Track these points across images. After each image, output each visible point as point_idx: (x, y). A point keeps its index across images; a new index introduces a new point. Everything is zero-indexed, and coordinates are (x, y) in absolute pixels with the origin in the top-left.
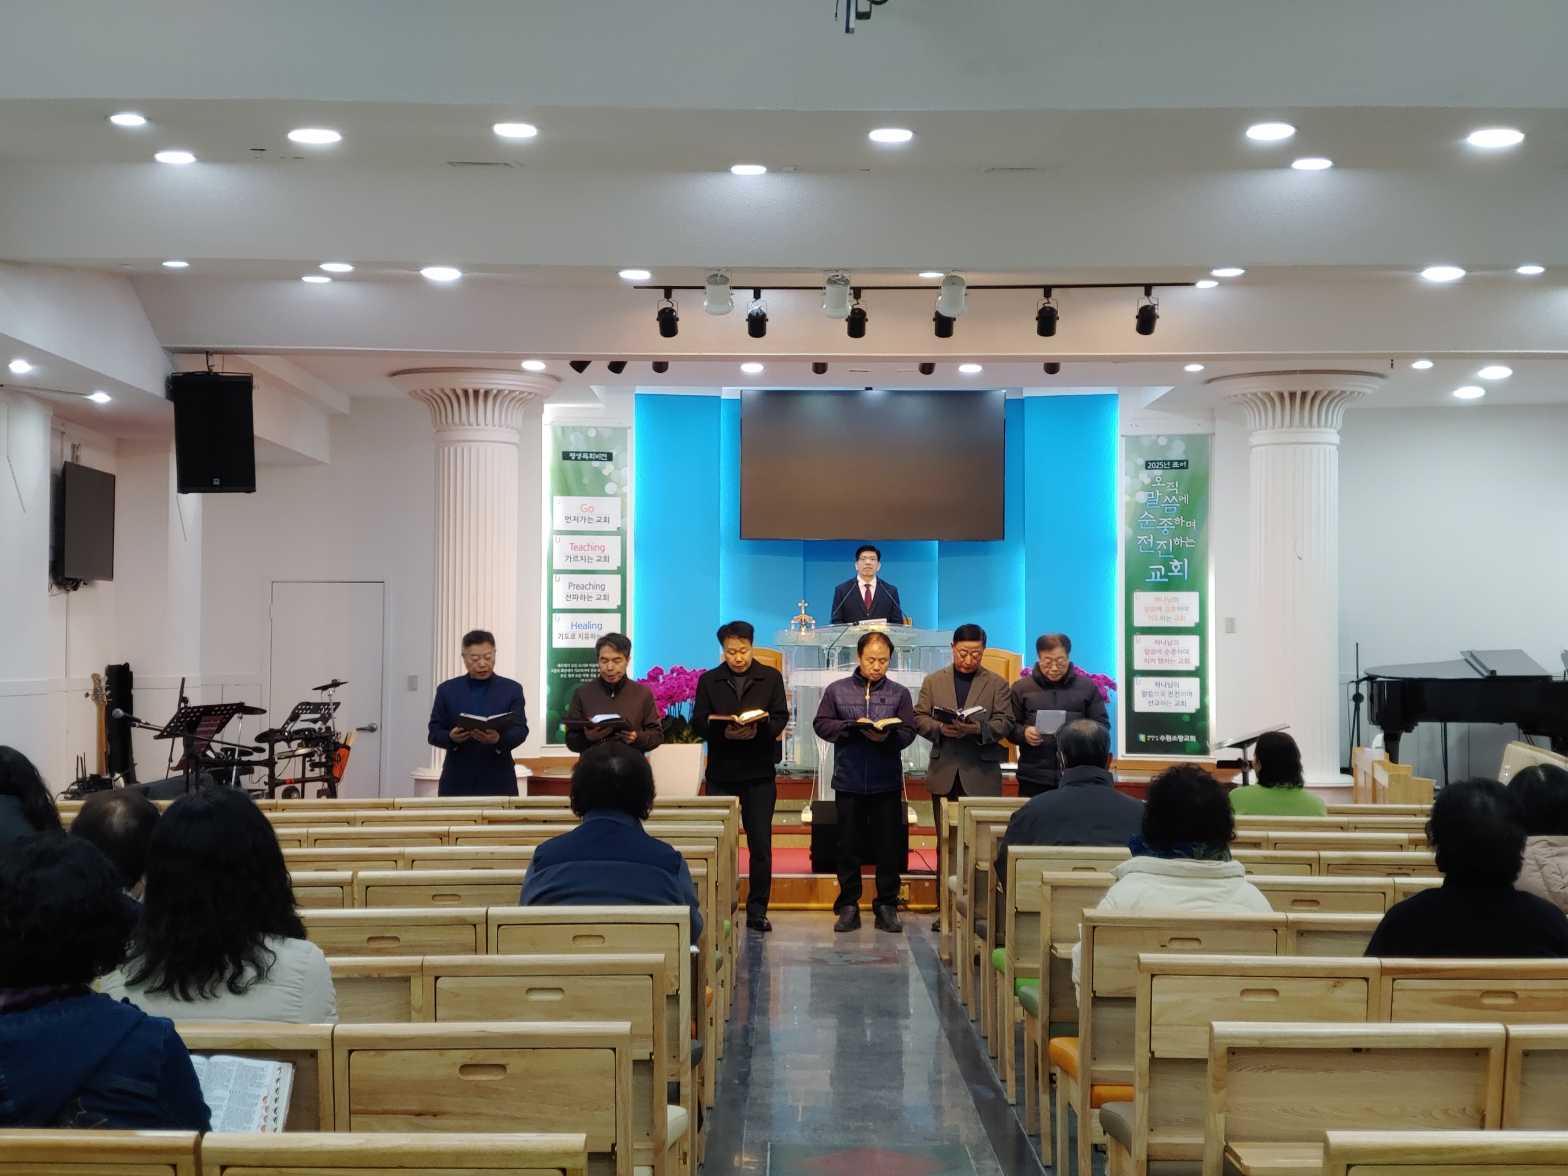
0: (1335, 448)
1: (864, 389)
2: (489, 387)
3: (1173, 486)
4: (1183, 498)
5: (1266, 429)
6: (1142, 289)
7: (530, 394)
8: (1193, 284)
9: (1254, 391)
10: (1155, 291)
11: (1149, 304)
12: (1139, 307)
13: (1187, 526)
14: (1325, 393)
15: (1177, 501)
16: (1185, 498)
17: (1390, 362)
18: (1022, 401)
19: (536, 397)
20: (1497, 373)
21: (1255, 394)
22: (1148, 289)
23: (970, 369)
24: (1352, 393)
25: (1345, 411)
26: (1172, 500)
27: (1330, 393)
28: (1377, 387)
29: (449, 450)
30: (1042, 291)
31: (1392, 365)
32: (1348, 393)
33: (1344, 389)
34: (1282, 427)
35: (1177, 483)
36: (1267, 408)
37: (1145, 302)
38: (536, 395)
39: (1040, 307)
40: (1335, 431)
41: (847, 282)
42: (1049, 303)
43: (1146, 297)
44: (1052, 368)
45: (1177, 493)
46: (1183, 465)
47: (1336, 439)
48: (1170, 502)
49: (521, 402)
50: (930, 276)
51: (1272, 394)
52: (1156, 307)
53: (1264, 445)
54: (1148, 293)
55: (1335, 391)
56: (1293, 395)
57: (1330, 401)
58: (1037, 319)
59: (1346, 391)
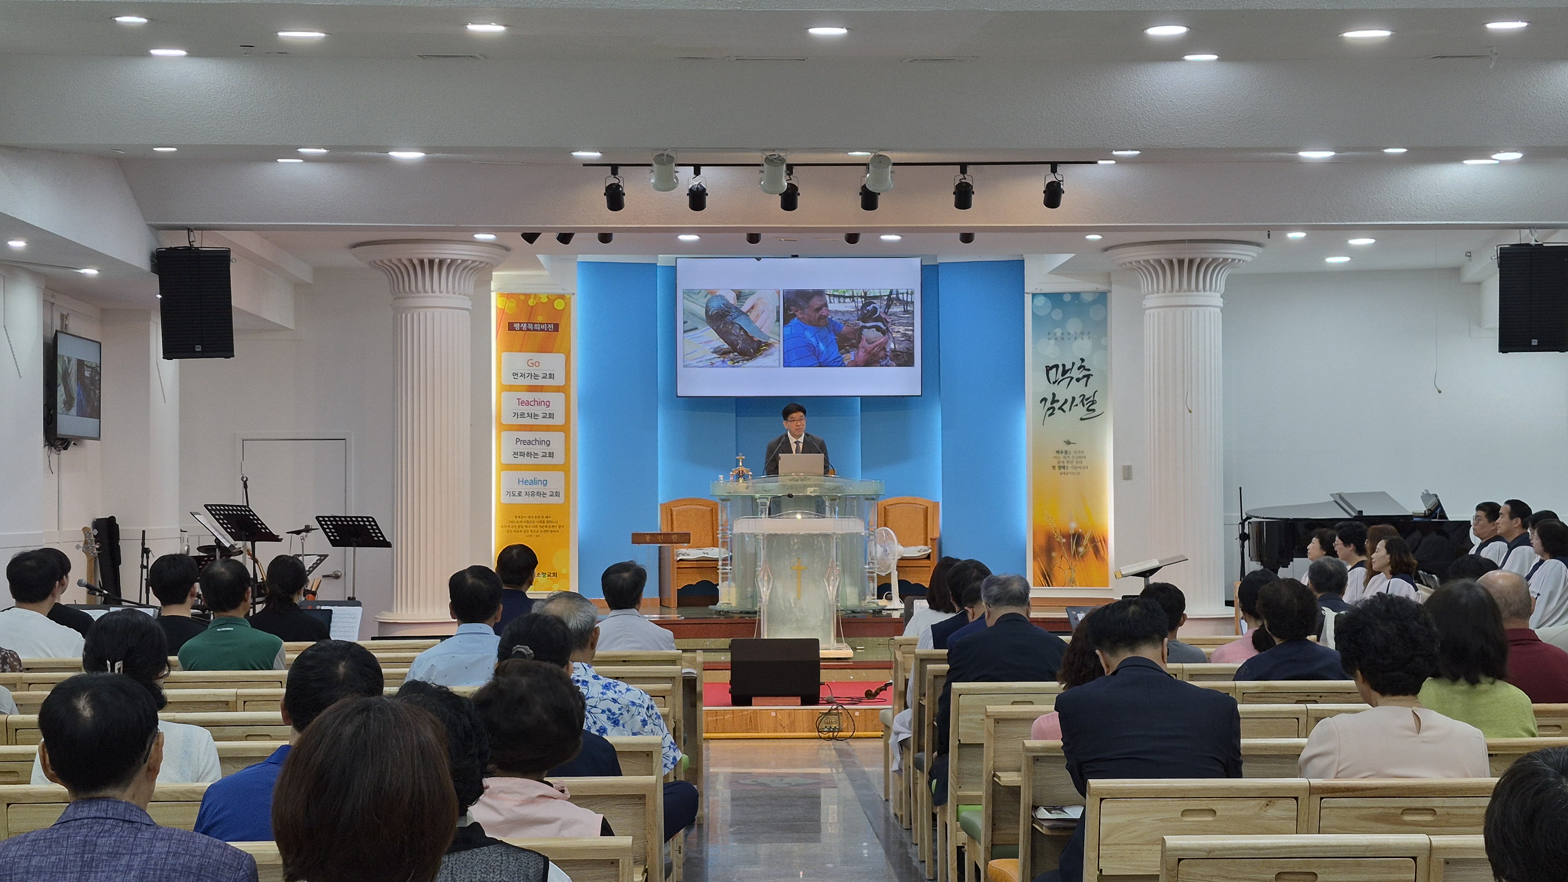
0: (1219, 310)
2: (444, 256)
5: (1158, 292)
6: (1050, 165)
7: (481, 262)
8: (1095, 163)
9: (1147, 258)
10: (1060, 168)
11: (1055, 180)
12: (1047, 183)
14: (1210, 260)
17: (1268, 233)
18: (936, 267)
19: (487, 266)
20: (1362, 243)
21: (1148, 261)
22: (1054, 166)
23: (890, 238)
24: (1233, 260)
25: (1228, 276)
27: (1214, 260)
28: (1255, 255)
29: (406, 316)
30: (959, 167)
31: (1269, 235)
32: (1230, 260)
33: (1227, 257)
34: (1172, 290)
37: (1051, 178)
38: (487, 264)
39: (957, 182)
40: (1219, 295)
41: (782, 160)
42: (965, 179)
43: (1052, 175)
44: (967, 238)
47: (1220, 302)
49: (472, 271)
50: (858, 155)
51: (1163, 261)
52: (1061, 183)
53: (1157, 308)
54: (1054, 170)
55: (1219, 258)
56: (1181, 262)
57: (1214, 268)
58: (954, 193)
59: (1228, 259)
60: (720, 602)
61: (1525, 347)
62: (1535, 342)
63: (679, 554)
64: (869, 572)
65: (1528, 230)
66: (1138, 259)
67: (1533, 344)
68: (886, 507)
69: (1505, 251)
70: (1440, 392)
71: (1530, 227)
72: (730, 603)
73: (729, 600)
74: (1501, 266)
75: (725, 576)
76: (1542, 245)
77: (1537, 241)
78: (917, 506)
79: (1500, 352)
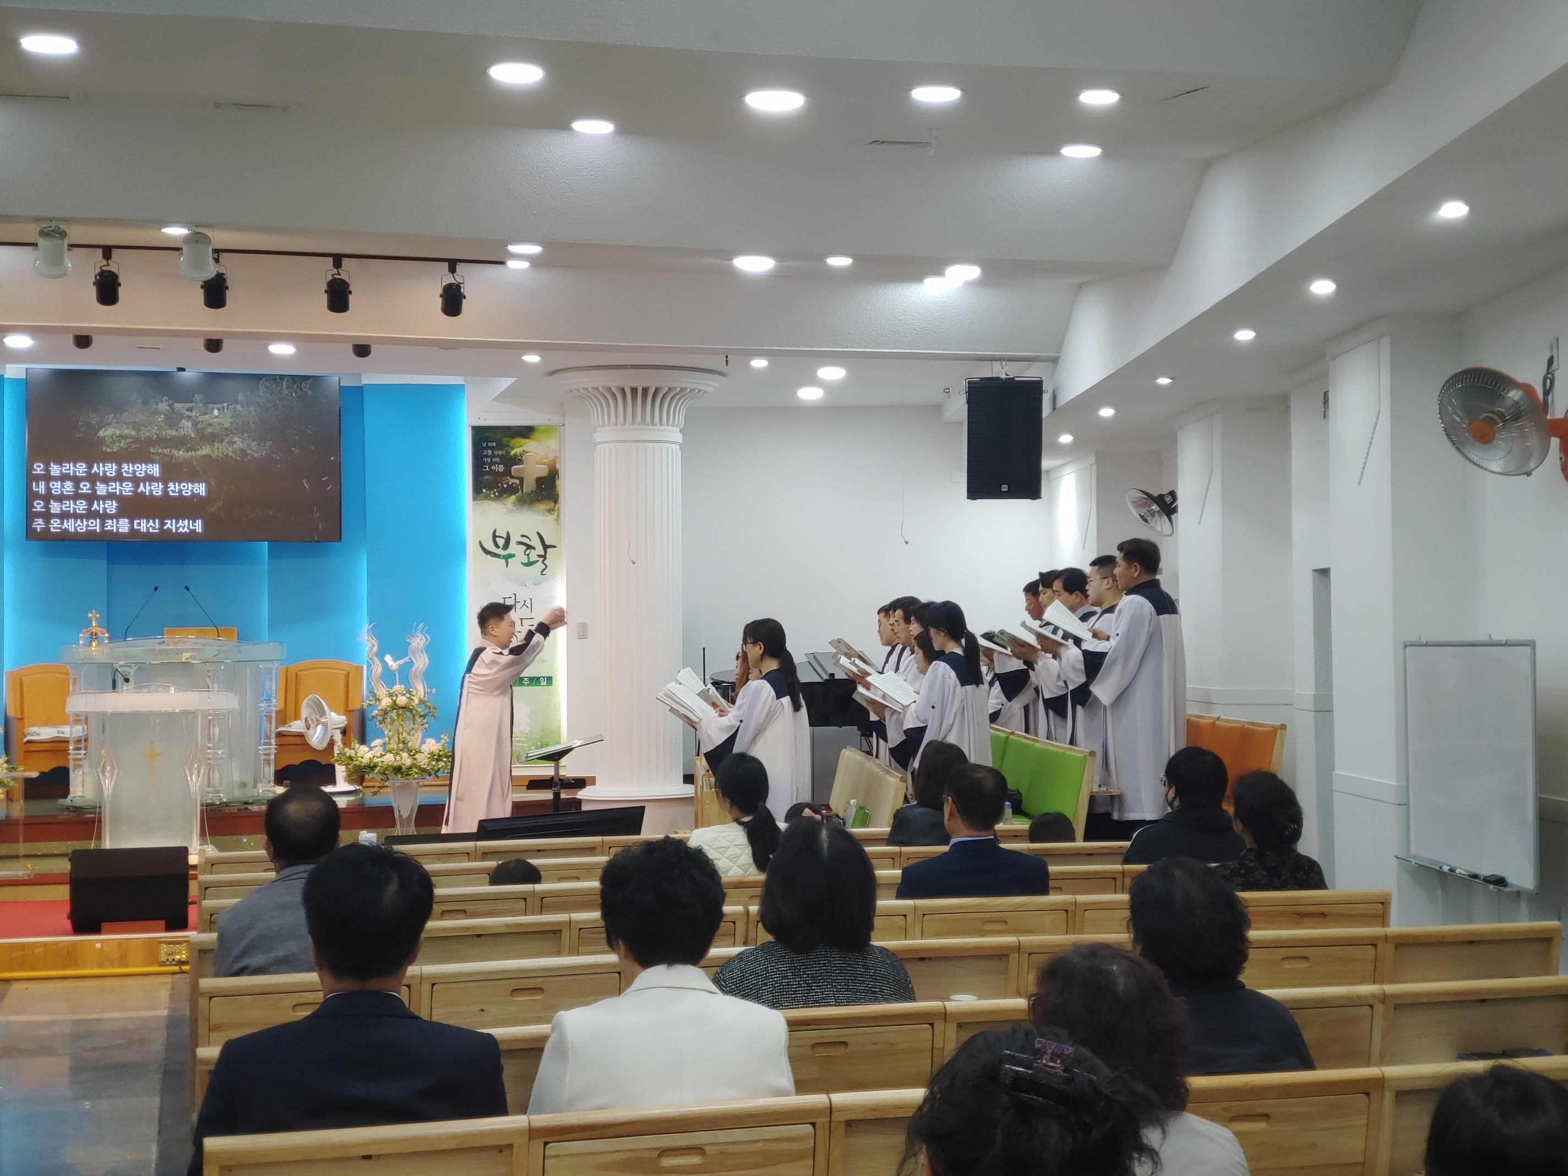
0: (678, 447)
1: (175, 370)
5: (609, 426)
6: (447, 264)
8: (502, 263)
9: (595, 385)
10: (460, 267)
11: (455, 282)
12: (443, 285)
14: (666, 389)
17: (725, 359)
18: (360, 390)
20: (832, 373)
21: (597, 389)
22: (453, 265)
23: (282, 349)
24: (692, 390)
25: (688, 407)
27: (670, 389)
28: (718, 385)
30: (331, 259)
31: (727, 361)
32: (689, 390)
33: (684, 386)
34: (625, 424)
36: (609, 403)
37: (449, 279)
39: (330, 278)
40: (678, 430)
42: (339, 274)
43: (451, 275)
44: (362, 350)
47: (679, 438)
50: (176, 232)
51: (613, 389)
52: (462, 285)
53: (610, 442)
54: (452, 270)
55: (676, 388)
56: (634, 391)
57: (671, 399)
58: (326, 292)
59: (686, 388)
60: (71, 795)
61: (994, 493)
62: (1005, 488)
63: (28, 734)
64: (265, 755)
65: (999, 362)
66: (586, 386)
67: (1003, 490)
68: (299, 673)
69: (975, 385)
70: (907, 543)
71: (1000, 359)
72: (83, 797)
73: (83, 792)
74: (969, 401)
75: (78, 763)
76: (1013, 379)
77: (1008, 375)
78: (335, 671)
79: (968, 498)
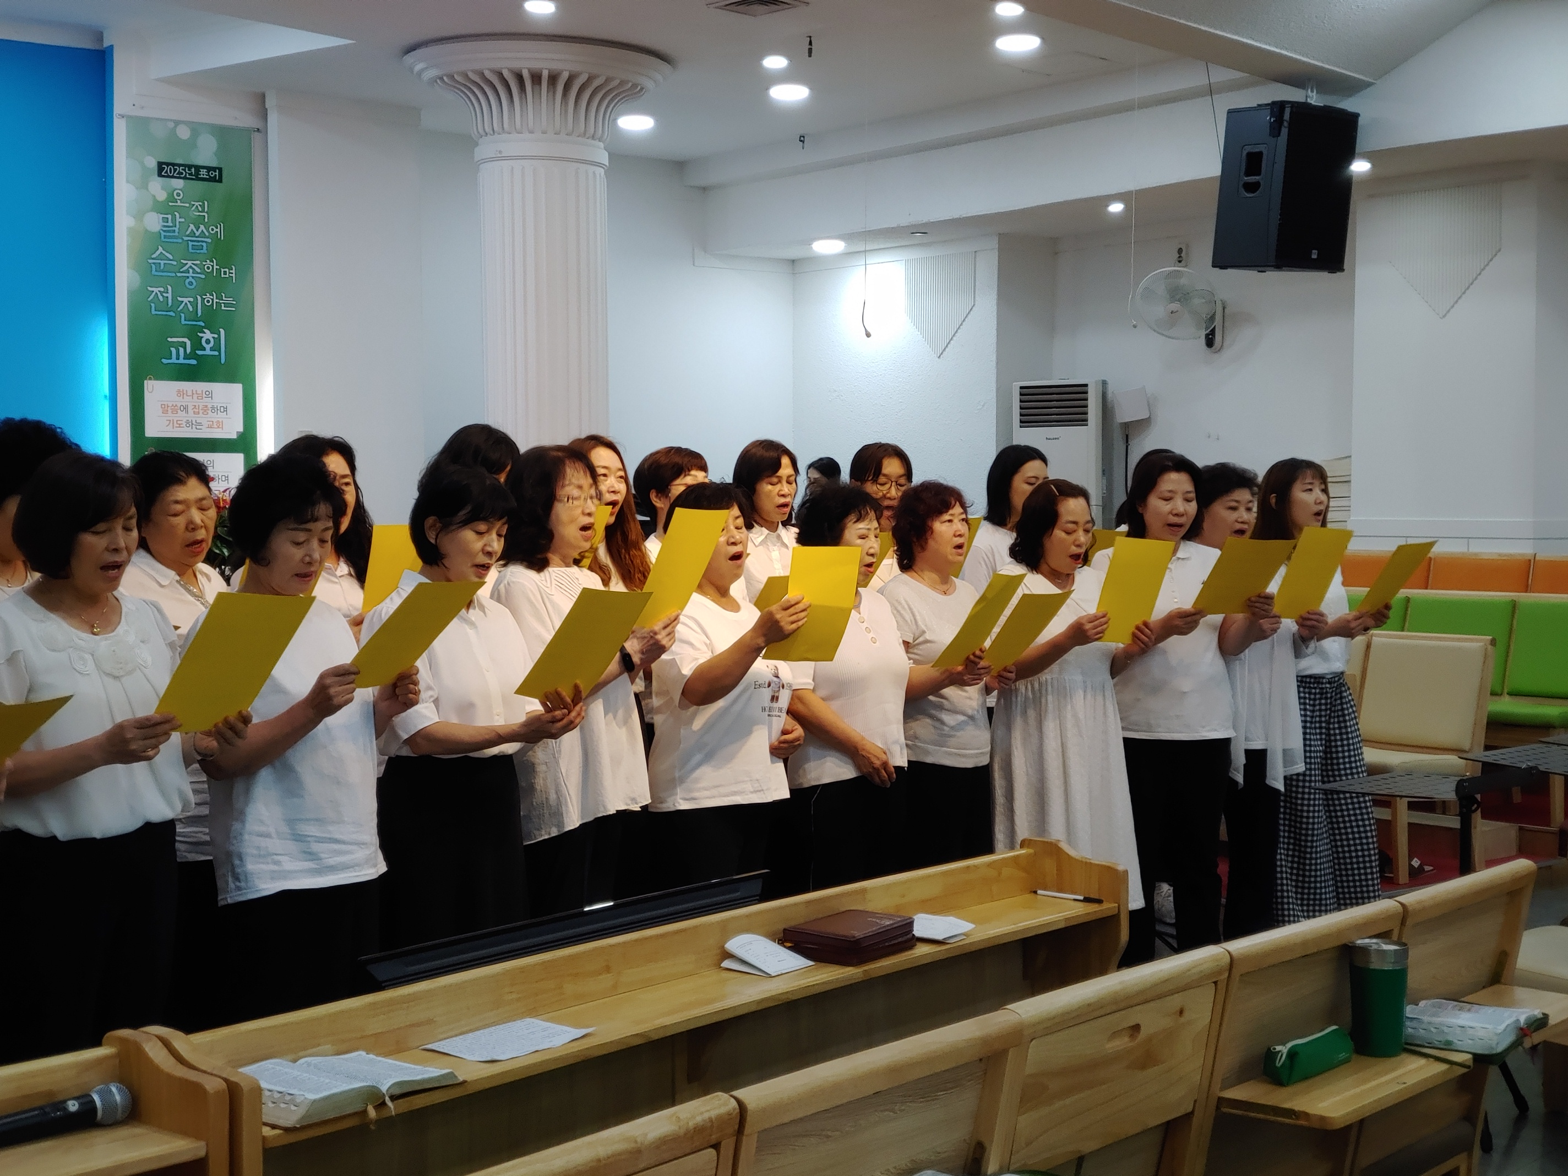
3: (200, 209)
4: (215, 230)
13: (223, 276)
15: (207, 234)
16: (219, 230)
26: (200, 230)
35: (206, 203)
45: (206, 220)
46: (215, 175)
48: (197, 234)
56: (571, 78)
